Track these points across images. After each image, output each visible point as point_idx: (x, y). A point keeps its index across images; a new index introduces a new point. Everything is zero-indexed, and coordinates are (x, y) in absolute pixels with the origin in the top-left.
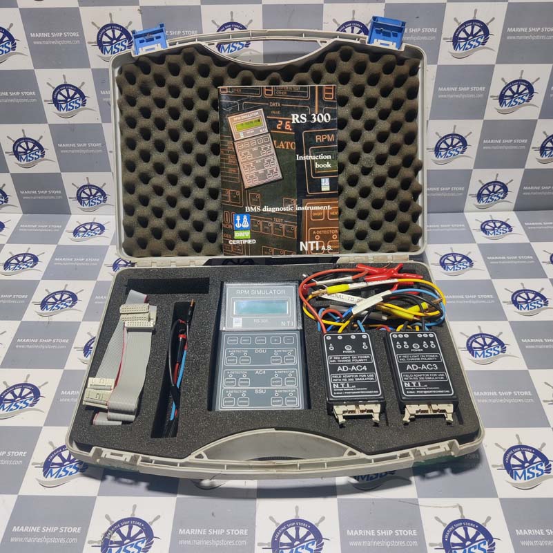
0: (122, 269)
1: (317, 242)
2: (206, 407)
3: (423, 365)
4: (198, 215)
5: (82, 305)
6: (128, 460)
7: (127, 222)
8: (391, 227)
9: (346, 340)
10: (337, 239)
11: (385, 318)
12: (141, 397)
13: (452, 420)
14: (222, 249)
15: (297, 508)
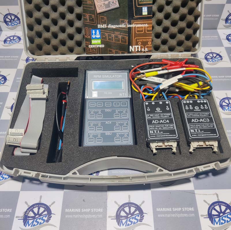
0: (31, 62)
1: (140, 47)
2: (78, 144)
3: (201, 119)
4: (70, 30)
5: (9, 82)
6: (34, 176)
7: (30, 35)
8: (181, 37)
9: (157, 105)
10: (151, 44)
11: (177, 90)
12: (40, 138)
13: (217, 151)
14: (85, 50)
15: (129, 197)
